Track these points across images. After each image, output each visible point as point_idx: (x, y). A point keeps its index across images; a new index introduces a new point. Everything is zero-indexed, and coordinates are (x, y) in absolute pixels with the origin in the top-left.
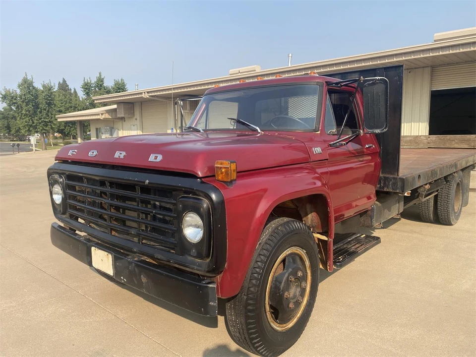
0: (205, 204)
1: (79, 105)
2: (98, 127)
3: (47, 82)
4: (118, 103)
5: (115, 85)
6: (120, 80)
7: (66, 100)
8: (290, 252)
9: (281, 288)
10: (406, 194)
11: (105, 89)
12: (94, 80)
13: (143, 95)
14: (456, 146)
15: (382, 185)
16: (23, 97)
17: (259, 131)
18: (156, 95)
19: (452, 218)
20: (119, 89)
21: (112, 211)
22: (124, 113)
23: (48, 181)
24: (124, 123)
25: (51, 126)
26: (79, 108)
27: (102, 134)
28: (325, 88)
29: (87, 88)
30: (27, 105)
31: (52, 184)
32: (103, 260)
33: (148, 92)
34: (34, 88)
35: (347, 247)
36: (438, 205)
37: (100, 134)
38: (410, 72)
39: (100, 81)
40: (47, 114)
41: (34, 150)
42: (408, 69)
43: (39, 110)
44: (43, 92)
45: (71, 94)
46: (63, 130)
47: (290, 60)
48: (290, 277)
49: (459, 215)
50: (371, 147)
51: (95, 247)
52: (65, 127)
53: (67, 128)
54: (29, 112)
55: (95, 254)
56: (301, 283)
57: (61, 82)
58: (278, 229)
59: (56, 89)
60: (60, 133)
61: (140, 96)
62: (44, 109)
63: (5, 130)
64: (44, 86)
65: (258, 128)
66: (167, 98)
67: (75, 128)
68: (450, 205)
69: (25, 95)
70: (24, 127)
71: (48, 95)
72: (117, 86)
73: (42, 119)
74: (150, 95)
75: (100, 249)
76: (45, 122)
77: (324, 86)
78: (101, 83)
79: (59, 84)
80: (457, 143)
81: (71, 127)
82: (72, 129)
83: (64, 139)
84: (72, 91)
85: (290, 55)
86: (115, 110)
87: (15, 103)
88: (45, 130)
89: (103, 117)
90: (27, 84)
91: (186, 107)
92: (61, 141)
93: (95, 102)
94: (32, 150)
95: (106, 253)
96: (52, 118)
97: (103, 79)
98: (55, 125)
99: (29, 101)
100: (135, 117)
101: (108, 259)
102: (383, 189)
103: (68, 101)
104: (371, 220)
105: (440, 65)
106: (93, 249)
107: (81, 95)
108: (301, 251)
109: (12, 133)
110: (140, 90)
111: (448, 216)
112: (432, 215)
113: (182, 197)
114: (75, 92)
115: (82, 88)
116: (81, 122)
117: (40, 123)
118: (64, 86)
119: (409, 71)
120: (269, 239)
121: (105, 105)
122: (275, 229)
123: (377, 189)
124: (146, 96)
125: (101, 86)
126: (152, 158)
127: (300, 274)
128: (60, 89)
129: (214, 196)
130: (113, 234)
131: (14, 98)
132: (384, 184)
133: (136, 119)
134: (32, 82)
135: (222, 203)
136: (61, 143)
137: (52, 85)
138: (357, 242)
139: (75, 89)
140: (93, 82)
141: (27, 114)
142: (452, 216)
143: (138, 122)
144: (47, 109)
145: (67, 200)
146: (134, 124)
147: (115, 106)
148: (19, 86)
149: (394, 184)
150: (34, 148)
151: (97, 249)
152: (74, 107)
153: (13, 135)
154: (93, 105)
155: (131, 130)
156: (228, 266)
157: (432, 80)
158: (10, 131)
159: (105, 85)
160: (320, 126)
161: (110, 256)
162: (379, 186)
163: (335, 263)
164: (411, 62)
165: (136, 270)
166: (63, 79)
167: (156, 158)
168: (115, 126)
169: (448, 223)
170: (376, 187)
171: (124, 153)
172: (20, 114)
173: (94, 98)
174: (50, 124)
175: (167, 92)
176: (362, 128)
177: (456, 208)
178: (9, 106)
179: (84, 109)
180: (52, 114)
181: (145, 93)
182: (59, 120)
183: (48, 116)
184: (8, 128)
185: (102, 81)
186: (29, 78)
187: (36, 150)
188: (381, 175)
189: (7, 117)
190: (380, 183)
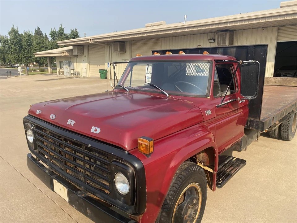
0: (131, 170)
1: (48, 46)
2: (61, 61)
3: (27, 31)
4: (74, 46)
5: (72, 33)
6: (74, 30)
7: (40, 41)
8: (188, 187)
9: (182, 214)
10: (264, 132)
11: (65, 36)
12: (57, 30)
13: (89, 41)
14: (294, 85)
15: (249, 125)
16: (12, 41)
17: (168, 96)
18: (97, 42)
19: (290, 137)
20: (74, 35)
21: (67, 157)
22: (77, 52)
23: (23, 126)
24: (77, 58)
25: (31, 59)
26: (49, 48)
27: (64, 65)
28: (214, 64)
29: (53, 34)
30: (15, 46)
31: (26, 129)
32: (61, 190)
33: (92, 39)
34: (19, 34)
35: (224, 170)
36: (282, 129)
37: (62, 65)
38: (264, 30)
39: (62, 30)
40: (28, 52)
41: (20, 75)
42: (262, 28)
43: (23, 49)
44: (25, 37)
45: (43, 37)
46: (39, 61)
47: (185, 19)
48: (189, 205)
49: (294, 134)
50: (243, 102)
51: (56, 180)
52: (40, 59)
53: (41, 60)
54: (17, 51)
55: (56, 184)
56: (195, 207)
57: (37, 29)
58: (181, 174)
59: (33, 34)
60: (37, 63)
61: (87, 42)
62: (26, 49)
63: (2, 60)
64: (25, 33)
65: (167, 94)
66: (105, 43)
67: (47, 60)
68: (289, 129)
69: (13, 39)
70: (13, 60)
71: (28, 40)
72: (73, 34)
73: (25, 55)
74: (94, 41)
75: (59, 182)
76: (27, 57)
77: (214, 63)
78: (62, 31)
79: (35, 30)
80: (294, 83)
81: (44, 59)
82: (45, 60)
83: (40, 67)
84: (44, 35)
85: (185, 16)
86: (71, 50)
87: (7, 45)
88: (27, 62)
89: (64, 54)
90: (14, 32)
91: (117, 49)
92: (38, 67)
93: (59, 45)
94: (19, 74)
95: (63, 186)
96: (31, 54)
97: (63, 29)
98: (33, 59)
99: (16, 44)
100: (85, 55)
101: (65, 191)
102: (249, 128)
103: (42, 42)
104: (240, 147)
105: (284, 26)
106: (54, 180)
107: (50, 38)
108: (195, 184)
109: (6, 62)
110: (88, 37)
111: (288, 135)
112: (277, 134)
113: (114, 161)
114: (46, 36)
115: (50, 35)
116: (50, 57)
117: (24, 58)
118: (38, 32)
119: (263, 28)
120: (175, 183)
121: (65, 46)
122: (179, 175)
123: (245, 127)
124: (91, 42)
125: (62, 33)
126: (93, 130)
127: (195, 201)
128: (36, 34)
129: (136, 165)
130: (67, 172)
131: (6, 41)
132: (250, 124)
133: (85, 56)
134: (18, 31)
135: (143, 169)
136: (38, 69)
137: (31, 32)
138: (231, 165)
139: (45, 34)
140: (57, 31)
141: (15, 52)
142: (290, 135)
143: (86, 58)
144: (28, 49)
145: (36, 141)
146: (84, 59)
147: (71, 47)
148: (9, 33)
149: (257, 125)
150: (20, 73)
151: (57, 182)
152: (46, 47)
153: (7, 63)
154: (57, 47)
155: (82, 63)
156: (147, 211)
157: (278, 35)
158: (5, 61)
159: (65, 33)
160: (210, 93)
161: (66, 189)
162: (246, 125)
163: (217, 184)
164: (265, 24)
165: (83, 203)
166: (38, 27)
167: (96, 130)
168: (72, 61)
169: (287, 139)
170: (244, 126)
171: (74, 122)
172: (11, 52)
173: (58, 42)
174: (30, 58)
175: (105, 40)
176: (237, 88)
177: (293, 129)
178: (3, 46)
179: (52, 49)
180: (31, 52)
181: (90, 40)
182: (36, 56)
183: (29, 53)
184: (4, 59)
185: (63, 30)
186: (15, 28)
187: (22, 75)
188: (249, 119)
189: (3, 52)
190: (247, 124)
